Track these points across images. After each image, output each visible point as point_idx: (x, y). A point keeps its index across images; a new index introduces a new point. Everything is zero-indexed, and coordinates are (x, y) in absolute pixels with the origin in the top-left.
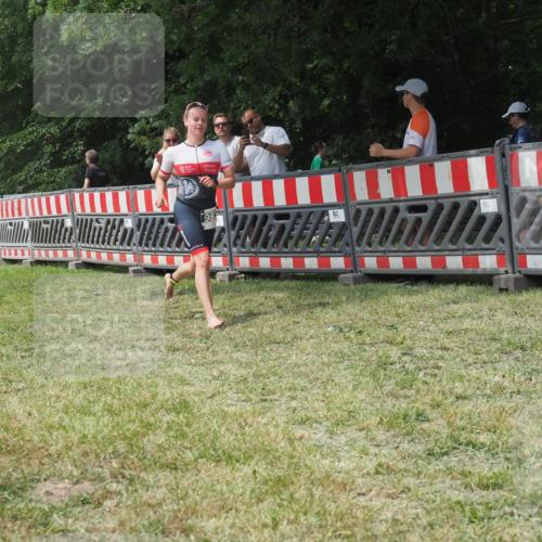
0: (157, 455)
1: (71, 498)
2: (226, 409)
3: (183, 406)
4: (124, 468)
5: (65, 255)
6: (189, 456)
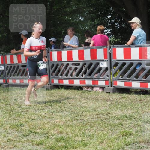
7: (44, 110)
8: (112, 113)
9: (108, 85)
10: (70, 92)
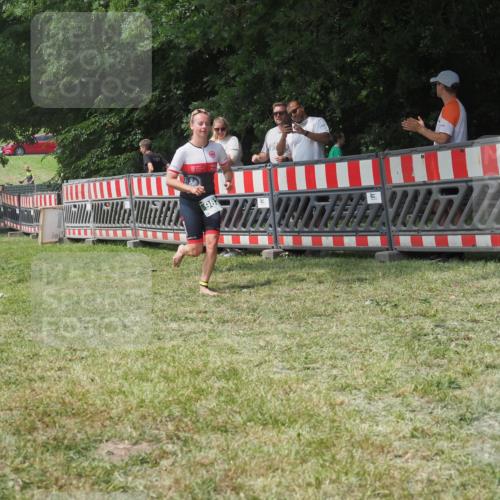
0: (209, 418)
1: (131, 458)
2: (272, 376)
3: (233, 373)
4: (179, 431)
5: (124, 234)
6: (239, 419)
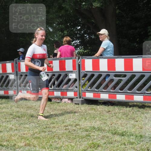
7: (11, 122)
8: (80, 125)
9: (77, 97)
10: (38, 103)
